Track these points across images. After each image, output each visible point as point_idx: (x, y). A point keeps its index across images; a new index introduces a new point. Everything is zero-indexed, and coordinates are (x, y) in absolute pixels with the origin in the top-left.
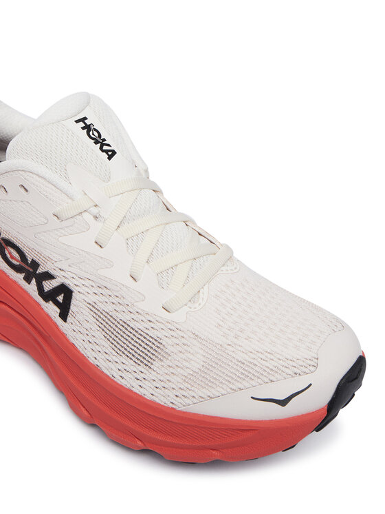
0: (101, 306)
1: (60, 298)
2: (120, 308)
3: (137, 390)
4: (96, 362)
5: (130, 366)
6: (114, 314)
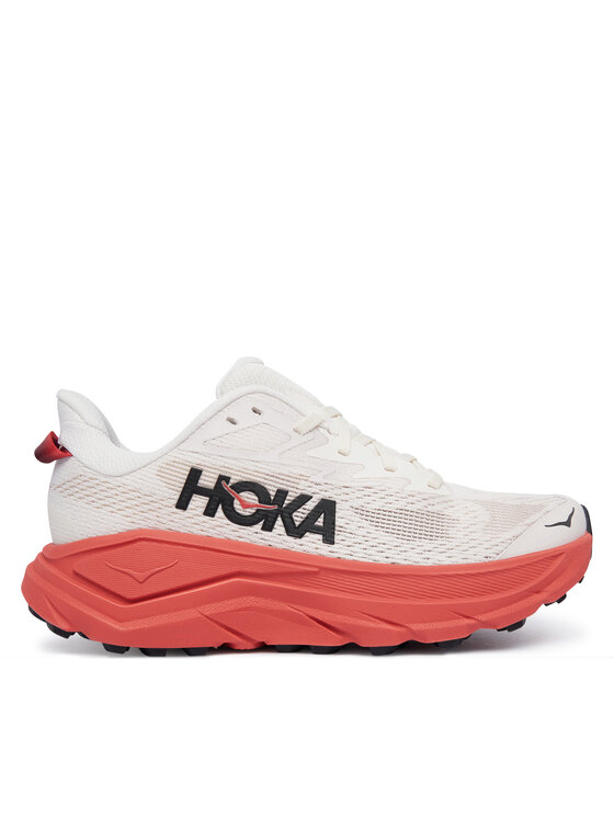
0: (371, 507)
1: (320, 522)
3: (447, 562)
4: (390, 561)
5: (427, 545)
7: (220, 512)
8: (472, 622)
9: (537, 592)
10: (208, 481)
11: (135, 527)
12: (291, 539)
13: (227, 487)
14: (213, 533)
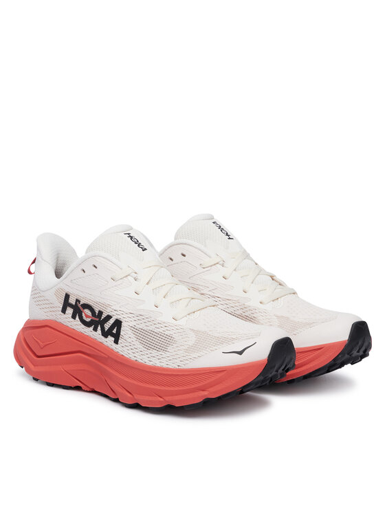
0: (138, 327)
1: (114, 331)
2: (148, 324)
3: (158, 365)
5: (154, 353)
6: (145, 328)
7: (77, 318)
8: (162, 399)
9: (203, 390)
10: (72, 301)
11: (48, 318)
12: (103, 337)
13: (79, 305)
14: (75, 327)
